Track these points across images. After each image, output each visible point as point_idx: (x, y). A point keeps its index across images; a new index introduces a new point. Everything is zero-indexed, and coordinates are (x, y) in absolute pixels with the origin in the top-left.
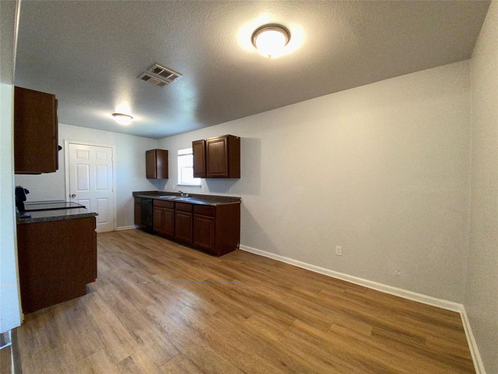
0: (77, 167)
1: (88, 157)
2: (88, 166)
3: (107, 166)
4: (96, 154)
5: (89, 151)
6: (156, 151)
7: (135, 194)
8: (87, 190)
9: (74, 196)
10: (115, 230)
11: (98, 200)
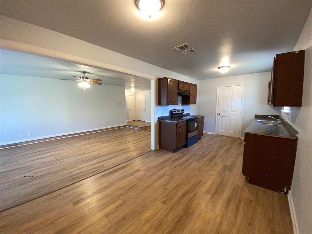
0: (222, 99)
1: (228, 94)
2: (227, 98)
3: (238, 97)
8: (226, 111)
9: (219, 114)
10: (240, 138)
11: (232, 118)
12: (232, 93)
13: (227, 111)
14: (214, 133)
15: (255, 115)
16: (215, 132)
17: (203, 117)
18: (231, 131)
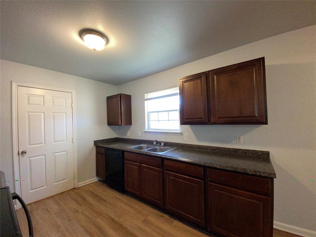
0: (29, 115)
1: (42, 104)
2: (43, 114)
3: (66, 113)
4: (53, 99)
5: (44, 96)
6: (120, 96)
7: (96, 143)
9: (24, 153)
11: (56, 154)
12: (53, 104)
13: (43, 142)
18: (57, 182)
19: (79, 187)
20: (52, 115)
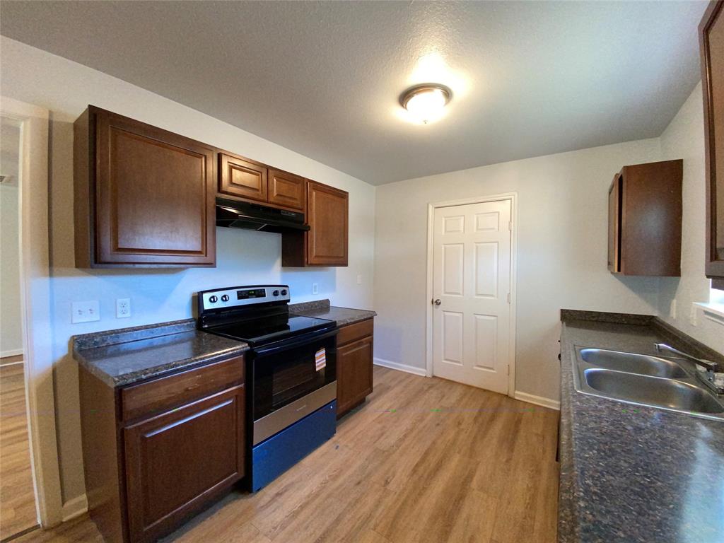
0: (445, 249)
1: (462, 230)
2: (462, 247)
3: (498, 242)
4: (478, 219)
5: (464, 216)
6: (621, 179)
7: (566, 315)
8: (459, 294)
9: (438, 303)
10: (511, 394)
11: (478, 317)
12: (477, 229)
13: (461, 292)
14: (421, 372)
15: (562, 311)
16: (426, 368)
17: (372, 318)
18: (478, 366)
19: (518, 400)
20: (475, 247)
